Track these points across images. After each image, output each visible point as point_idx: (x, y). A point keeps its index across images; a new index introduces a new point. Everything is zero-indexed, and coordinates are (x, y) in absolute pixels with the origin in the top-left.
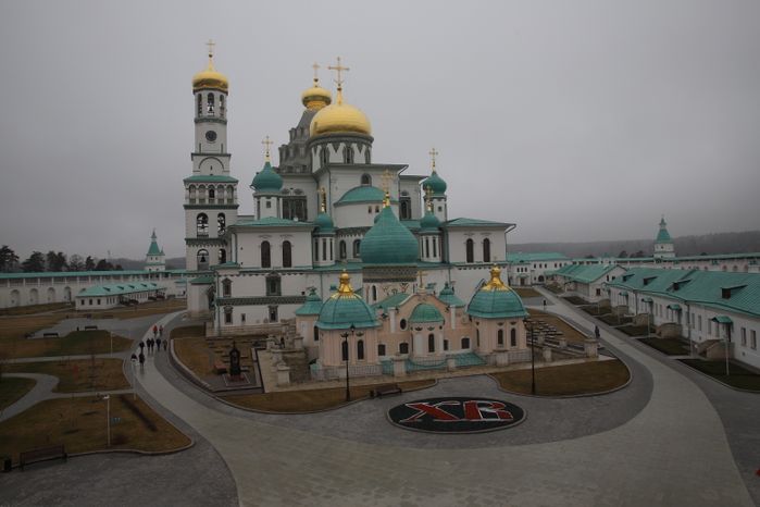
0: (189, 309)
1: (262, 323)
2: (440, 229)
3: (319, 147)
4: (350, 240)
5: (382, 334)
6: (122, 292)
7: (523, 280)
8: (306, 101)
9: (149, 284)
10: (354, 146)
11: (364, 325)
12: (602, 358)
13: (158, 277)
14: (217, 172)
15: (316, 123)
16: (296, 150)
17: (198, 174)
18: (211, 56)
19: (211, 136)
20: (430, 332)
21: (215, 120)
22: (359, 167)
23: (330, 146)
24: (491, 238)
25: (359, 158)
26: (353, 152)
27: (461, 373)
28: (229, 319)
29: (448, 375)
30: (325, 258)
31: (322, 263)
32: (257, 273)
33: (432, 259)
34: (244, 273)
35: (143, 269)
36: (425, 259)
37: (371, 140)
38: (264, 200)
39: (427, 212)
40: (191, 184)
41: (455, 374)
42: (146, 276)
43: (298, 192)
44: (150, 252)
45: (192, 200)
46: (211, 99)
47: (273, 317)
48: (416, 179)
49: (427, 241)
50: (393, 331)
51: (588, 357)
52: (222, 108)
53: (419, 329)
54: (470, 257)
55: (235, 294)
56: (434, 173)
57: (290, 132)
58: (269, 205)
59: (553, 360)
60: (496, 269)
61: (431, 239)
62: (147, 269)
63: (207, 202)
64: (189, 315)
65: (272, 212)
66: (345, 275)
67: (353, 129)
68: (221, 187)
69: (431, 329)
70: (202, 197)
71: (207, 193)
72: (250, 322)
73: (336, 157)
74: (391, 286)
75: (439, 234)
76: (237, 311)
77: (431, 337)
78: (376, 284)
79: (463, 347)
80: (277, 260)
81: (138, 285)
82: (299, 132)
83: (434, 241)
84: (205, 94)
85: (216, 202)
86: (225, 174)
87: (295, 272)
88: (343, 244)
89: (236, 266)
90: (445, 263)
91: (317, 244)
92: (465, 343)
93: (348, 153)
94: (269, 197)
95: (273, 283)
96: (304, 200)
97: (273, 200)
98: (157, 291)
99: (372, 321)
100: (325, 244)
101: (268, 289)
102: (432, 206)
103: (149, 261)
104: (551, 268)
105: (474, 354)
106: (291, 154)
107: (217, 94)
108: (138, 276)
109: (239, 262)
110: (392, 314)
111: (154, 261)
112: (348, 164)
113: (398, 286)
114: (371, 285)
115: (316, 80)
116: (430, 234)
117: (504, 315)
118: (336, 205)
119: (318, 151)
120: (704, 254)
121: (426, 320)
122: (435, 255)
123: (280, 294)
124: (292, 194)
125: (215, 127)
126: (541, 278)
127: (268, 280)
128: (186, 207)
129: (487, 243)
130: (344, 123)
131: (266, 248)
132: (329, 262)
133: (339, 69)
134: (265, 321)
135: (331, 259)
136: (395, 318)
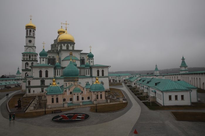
0: (22, 89)
1: (39, 93)
2: (90, 67)
3: (60, 45)
5: (64, 96)
6: (6, 84)
7: (120, 81)
8: (59, 32)
9: (16, 82)
10: (69, 45)
11: (58, 93)
12: (124, 102)
13: (19, 80)
14: (32, 51)
15: (59, 38)
16: (55, 46)
17: (26, 52)
18: (31, 19)
19: (30, 41)
20: (77, 95)
21: (31, 37)
22: (70, 50)
23: (63, 45)
24: (104, 70)
25: (71, 48)
26: (69, 46)
27: (83, 106)
28: (29, 92)
29: (80, 107)
30: (58, 75)
31: (57, 76)
32: (38, 79)
33: (88, 75)
34: (34, 79)
35: (15, 78)
36: (86, 75)
37: (74, 43)
38: (42, 59)
40: (24, 54)
41: (81, 107)
42: (16, 80)
43: (53, 57)
44: (17, 73)
45: (24, 59)
46: (30, 31)
47: (43, 91)
48: (86, 54)
50: (68, 95)
51: (120, 102)
52: (34, 34)
53: (74, 94)
54: (98, 75)
55: (31, 85)
56: (90, 52)
57: (54, 41)
58: (43, 60)
59: (110, 102)
60: (97, 78)
61: (87, 70)
62: (16, 78)
63: (28, 59)
64: (22, 91)
65: (44, 62)
66: (54, 80)
67: (69, 40)
68: (32, 55)
69: (78, 94)
70: (27, 58)
71: (28, 57)
72: (36, 93)
73: (64, 48)
74: (71, 82)
75: (90, 69)
76: (32, 90)
77: (78, 97)
78: (67, 82)
79: (88, 99)
80: (44, 75)
81: (12, 82)
82: (56, 41)
83: (88, 70)
84: (29, 30)
85: (31, 59)
86: (34, 52)
87: (49, 79)
89: (32, 77)
90: (91, 76)
91: (56, 71)
92: (89, 98)
93: (68, 47)
94: (43, 58)
95: (43, 82)
96: (55, 59)
97: (45, 59)
98: (18, 84)
99: (61, 92)
100: (58, 71)
101: (41, 83)
102: (89, 61)
103: (17, 76)
104: (127, 78)
105: (91, 101)
106: (54, 46)
107: (32, 30)
108: (12, 80)
109: (33, 76)
110: (68, 90)
111: (18, 76)
112: (68, 50)
113: (73, 83)
114: (65, 82)
115: (62, 27)
116: (87, 69)
117: (98, 90)
118: (62, 61)
119: (60, 46)
120: (167, 74)
121: (76, 92)
122: (88, 74)
123: (44, 85)
124: (51, 57)
125: (32, 39)
126: (125, 80)
127: (41, 81)
128: (22, 61)
129: (103, 71)
130: (67, 39)
131: (41, 72)
132: (59, 76)
133: (66, 24)
134: (40, 92)
135: (60, 75)
136: (69, 91)
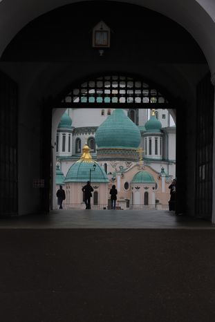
2: (162, 131)
4: (84, 138)
20: (145, 190)
30: (64, 150)
36: (148, 156)
39: (151, 116)
49: (150, 141)
50: (119, 190)
53: (138, 188)
61: (153, 139)
66: (86, 147)
69: (146, 188)
74: (119, 163)
75: (161, 135)
77: (146, 195)
78: (108, 163)
83: (156, 141)
88: (78, 141)
90: (165, 160)
99: (104, 178)
100: (64, 137)
110: (119, 178)
113: (124, 164)
114: (103, 163)
121: (143, 181)
122: (156, 153)
132: (67, 154)
135: (69, 151)
136: (121, 181)
